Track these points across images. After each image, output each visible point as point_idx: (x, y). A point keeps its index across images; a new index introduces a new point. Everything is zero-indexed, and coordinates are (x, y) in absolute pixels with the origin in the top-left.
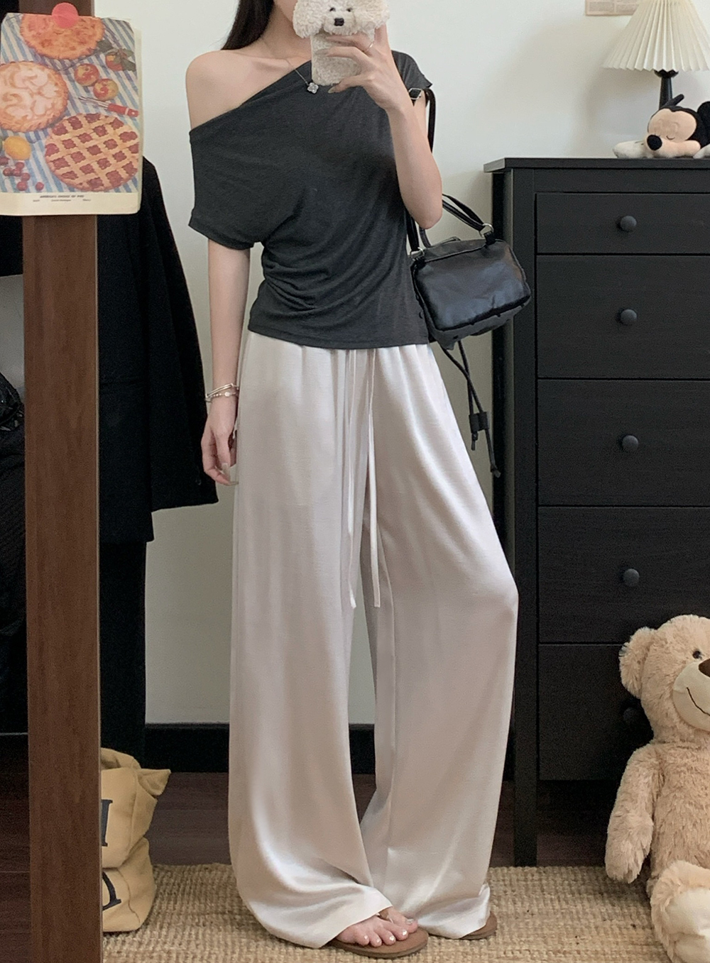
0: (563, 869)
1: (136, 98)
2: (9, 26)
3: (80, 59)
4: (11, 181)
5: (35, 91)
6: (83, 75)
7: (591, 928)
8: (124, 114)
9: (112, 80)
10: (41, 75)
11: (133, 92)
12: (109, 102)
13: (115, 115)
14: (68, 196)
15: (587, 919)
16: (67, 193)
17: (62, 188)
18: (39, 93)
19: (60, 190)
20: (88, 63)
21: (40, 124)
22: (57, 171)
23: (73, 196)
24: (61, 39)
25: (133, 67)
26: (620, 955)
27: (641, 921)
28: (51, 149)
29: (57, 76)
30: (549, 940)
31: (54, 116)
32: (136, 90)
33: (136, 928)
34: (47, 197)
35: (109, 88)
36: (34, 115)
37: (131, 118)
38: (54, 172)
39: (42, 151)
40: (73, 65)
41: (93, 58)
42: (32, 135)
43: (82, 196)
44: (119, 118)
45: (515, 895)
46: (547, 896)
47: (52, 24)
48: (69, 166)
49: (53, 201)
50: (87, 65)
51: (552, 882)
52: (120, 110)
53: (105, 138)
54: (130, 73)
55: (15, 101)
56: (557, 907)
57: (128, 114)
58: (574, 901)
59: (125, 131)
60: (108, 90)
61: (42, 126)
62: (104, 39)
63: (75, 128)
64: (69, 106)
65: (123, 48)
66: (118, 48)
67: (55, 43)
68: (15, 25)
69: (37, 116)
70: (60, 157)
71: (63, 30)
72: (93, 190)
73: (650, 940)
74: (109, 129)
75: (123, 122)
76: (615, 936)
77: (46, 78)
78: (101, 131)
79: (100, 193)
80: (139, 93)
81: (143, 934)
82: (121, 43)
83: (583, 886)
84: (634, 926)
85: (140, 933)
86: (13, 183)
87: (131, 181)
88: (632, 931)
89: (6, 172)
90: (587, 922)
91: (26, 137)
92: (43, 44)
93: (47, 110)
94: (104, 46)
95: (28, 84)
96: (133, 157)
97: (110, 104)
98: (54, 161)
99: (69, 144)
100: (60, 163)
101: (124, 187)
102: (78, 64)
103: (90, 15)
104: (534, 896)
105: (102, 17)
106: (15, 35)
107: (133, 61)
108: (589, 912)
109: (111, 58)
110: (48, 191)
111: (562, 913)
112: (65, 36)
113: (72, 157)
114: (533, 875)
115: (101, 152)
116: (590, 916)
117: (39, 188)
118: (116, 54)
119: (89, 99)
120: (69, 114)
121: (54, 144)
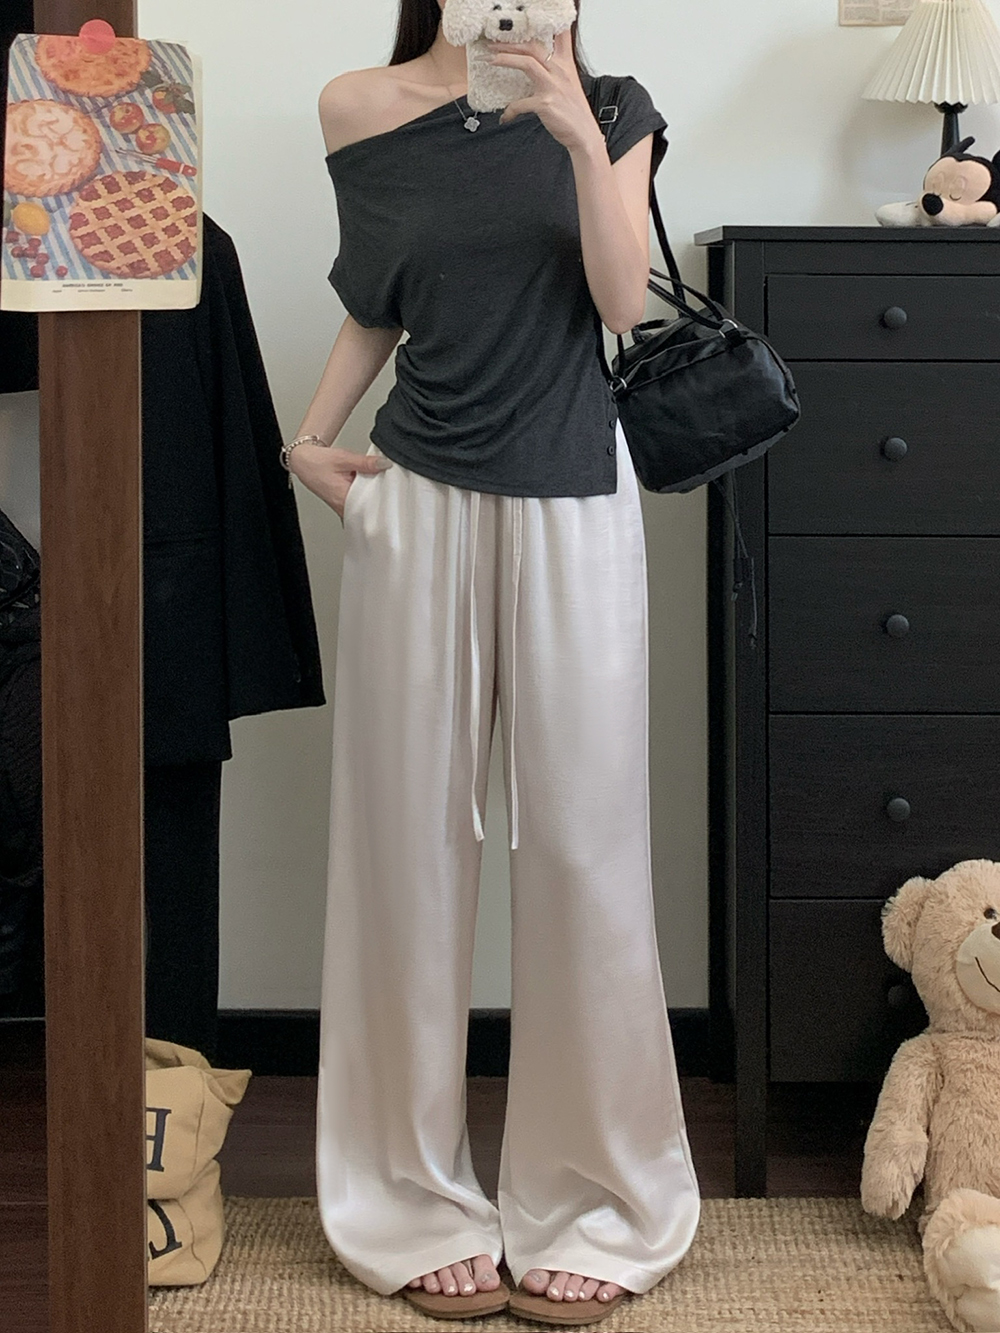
0: (803, 1202)
1: (194, 150)
2: (20, 51)
3: (118, 97)
4: (22, 265)
5: (55, 141)
6: (123, 118)
7: (840, 1279)
8: (178, 171)
9: (160, 125)
10: (65, 119)
11: (189, 141)
12: (158, 156)
13: (166, 174)
14: (102, 285)
15: (834, 1268)
16: (99, 280)
17: (92, 274)
18: (62, 143)
19: (90, 277)
20: (129, 101)
21: (62, 186)
22: (86, 250)
23: (107, 285)
24: (92, 70)
25: (190, 108)
26: (880, 1315)
27: (910, 1270)
28: (77, 220)
29: (86, 120)
30: (782, 1296)
31: (81, 175)
32: (194, 139)
33: (203, 1281)
34: (71, 285)
35: (157, 136)
36: (54, 173)
37: (187, 178)
38: (83, 250)
39: (65, 222)
40: (108, 105)
41: (136, 94)
42: (52, 202)
43: (120, 285)
44: (171, 178)
45: (735, 1237)
46: (780, 1237)
47: (79, 48)
48: (102, 243)
49: (80, 291)
50: (128, 104)
51: (787, 1219)
52: (173, 167)
53: (152, 205)
54: (187, 116)
55: (28, 155)
56: (794, 1252)
57: (183, 173)
58: (817, 1244)
59: (180, 195)
60: (156, 139)
61: (66, 190)
62: (150, 69)
63: (110, 192)
64: (103, 161)
65: (177, 82)
66: (170, 82)
67: (83, 75)
68: (29, 49)
69: (58, 174)
70: (91, 231)
71: (95, 56)
72: (135, 277)
73: (922, 1296)
74: (158, 193)
75: (177, 183)
76: (873, 1290)
77: (72, 124)
78: (146, 196)
79: (144, 280)
80: (199, 143)
81: (211, 1289)
82: (175, 75)
83: (829, 1225)
84: (901, 1277)
85: (207, 1287)
86: (25, 268)
87: (186, 264)
88: (897, 1283)
89: (16, 252)
90: (834, 1272)
91: (44, 204)
92: (67, 78)
93: (72, 166)
94: (150, 79)
95: (46, 131)
96: (189, 231)
97: (159, 159)
98: (80, 237)
99: (101, 213)
100: (91, 239)
101: (179, 272)
102: (115, 104)
103: (132, 37)
104: (761, 1237)
105: (148, 39)
106: (28, 63)
107: (190, 100)
108: (838, 1260)
109: (161, 95)
110: (74, 278)
111: (801, 1260)
112: (98, 65)
113: (106, 231)
114: (760, 1210)
115: (146, 225)
116: (839, 1264)
117: (61, 273)
118: (167, 90)
119: (130, 152)
120: (102, 172)
121: (81, 214)
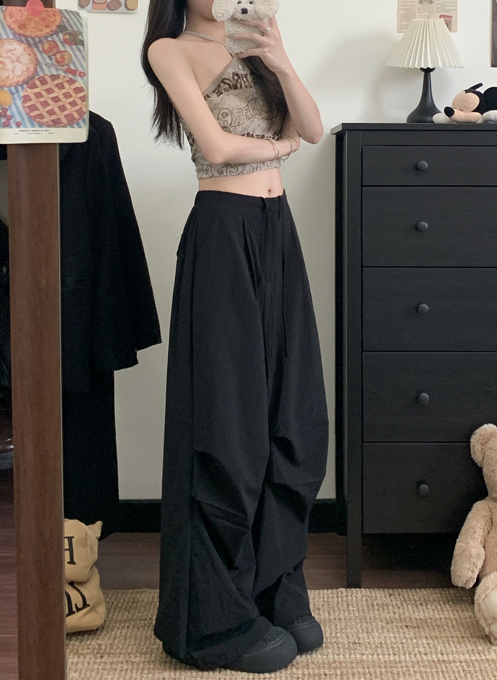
1: (84, 64)
3: (46, 37)
5: (15, 59)
6: (48, 48)
8: (76, 74)
9: (67, 52)
11: (82, 60)
13: (70, 76)
16: (38, 129)
17: (34, 125)
18: (18, 60)
21: (18, 82)
22: (31, 113)
23: (42, 131)
24: (32, 24)
25: (82, 43)
27: (412, 623)
28: (26, 99)
29: (30, 49)
30: (350, 636)
31: (28, 76)
34: (24, 131)
35: (65, 57)
37: (81, 78)
38: (29, 114)
39: (20, 99)
40: (41, 42)
41: (55, 36)
42: (13, 89)
43: (47, 131)
44: (73, 78)
47: (26, 13)
48: (39, 110)
49: (28, 134)
50: (50, 41)
52: (74, 72)
53: (63, 91)
54: (80, 47)
55: (1, 66)
57: (79, 75)
59: (77, 86)
62: (62, 24)
63: (42, 85)
64: (39, 69)
65: (75, 30)
66: (71, 30)
67: (28, 26)
68: (1, 14)
69: (16, 76)
70: (33, 104)
71: (34, 17)
72: (55, 127)
74: (66, 85)
75: (75, 80)
76: (394, 633)
77: (23, 51)
78: (61, 86)
79: (60, 128)
80: (86, 60)
82: (74, 26)
87: (81, 121)
90: (376, 624)
91: (9, 91)
92: (20, 27)
93: (23, 72)
94: (62, 29)
95: (9, 54)
96: (83, 104)
97: (66, 68)
98: (28, 107)
99: (39, 95)
100: (33, 108)
101: (77, 124)
102: (45, 41)
103: (52, 7)
105: (61, 9)
107: (82, 39)
109: (67, 37)
110: (25, 127)
112: (36, 21)
113: (41, 104)
115: (61, 101)
117: (18, 125)
118: (70, 34)
119: (52, 65)
120: (38, 75)
121: (27, 96)
